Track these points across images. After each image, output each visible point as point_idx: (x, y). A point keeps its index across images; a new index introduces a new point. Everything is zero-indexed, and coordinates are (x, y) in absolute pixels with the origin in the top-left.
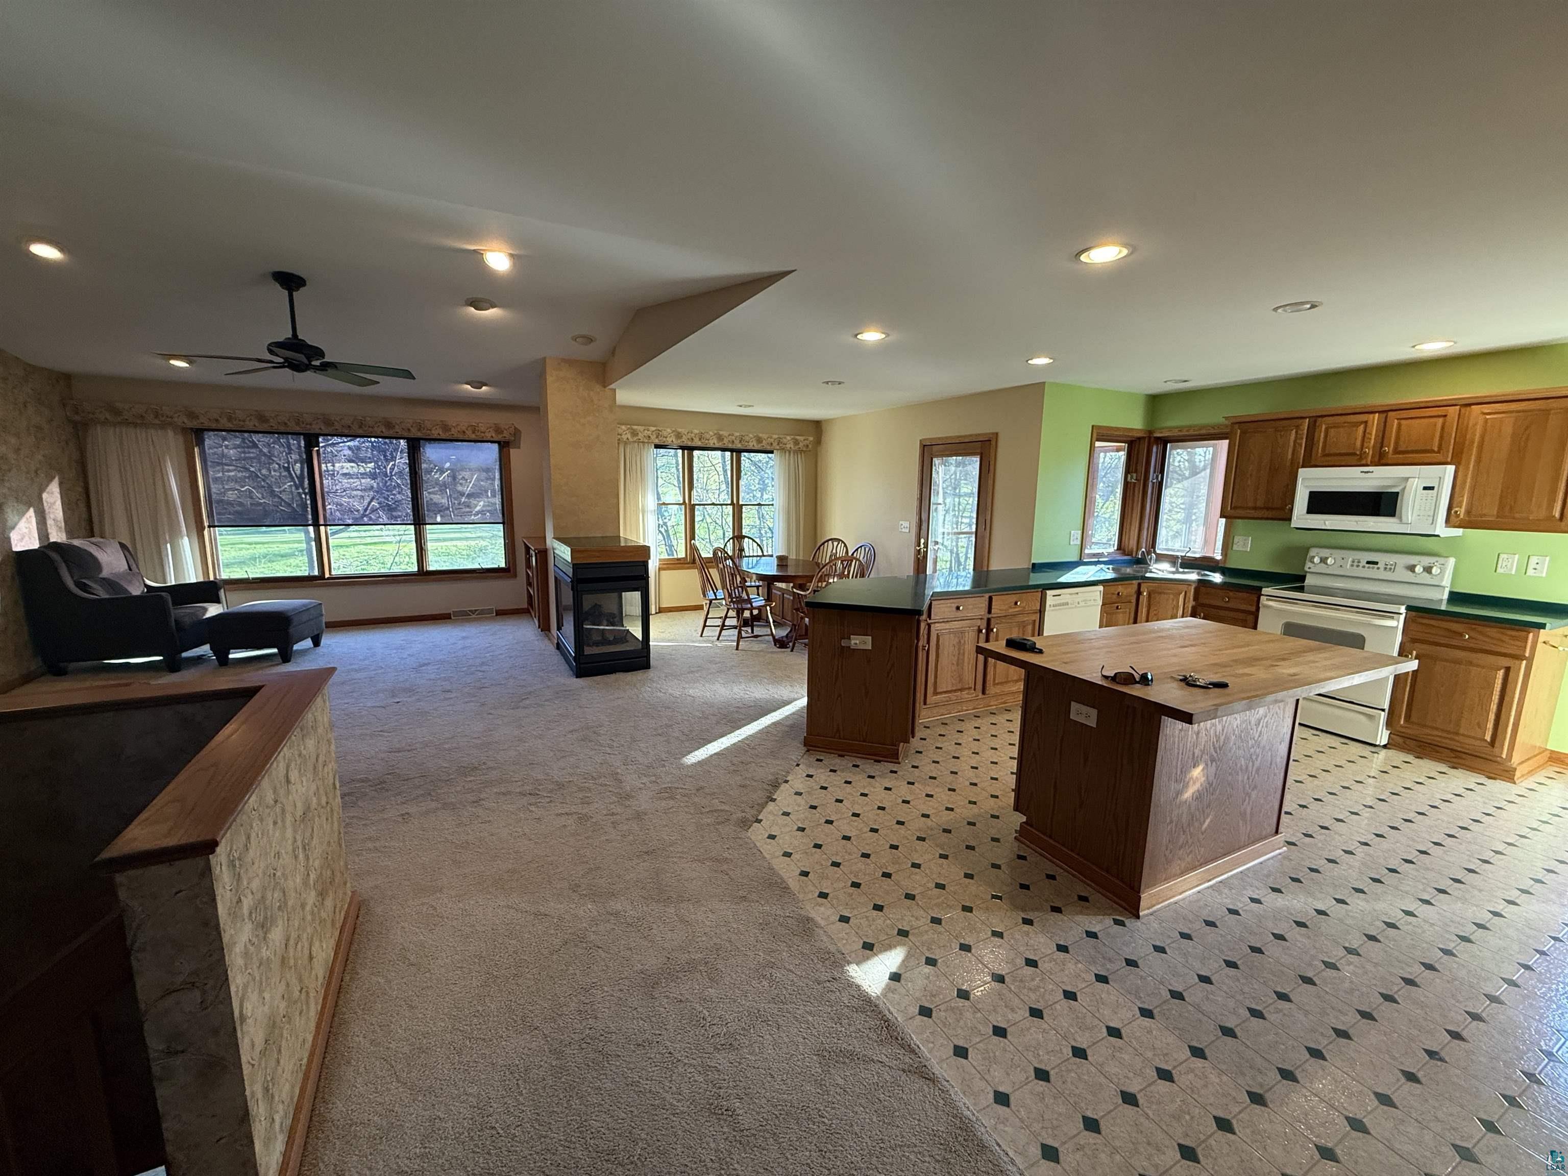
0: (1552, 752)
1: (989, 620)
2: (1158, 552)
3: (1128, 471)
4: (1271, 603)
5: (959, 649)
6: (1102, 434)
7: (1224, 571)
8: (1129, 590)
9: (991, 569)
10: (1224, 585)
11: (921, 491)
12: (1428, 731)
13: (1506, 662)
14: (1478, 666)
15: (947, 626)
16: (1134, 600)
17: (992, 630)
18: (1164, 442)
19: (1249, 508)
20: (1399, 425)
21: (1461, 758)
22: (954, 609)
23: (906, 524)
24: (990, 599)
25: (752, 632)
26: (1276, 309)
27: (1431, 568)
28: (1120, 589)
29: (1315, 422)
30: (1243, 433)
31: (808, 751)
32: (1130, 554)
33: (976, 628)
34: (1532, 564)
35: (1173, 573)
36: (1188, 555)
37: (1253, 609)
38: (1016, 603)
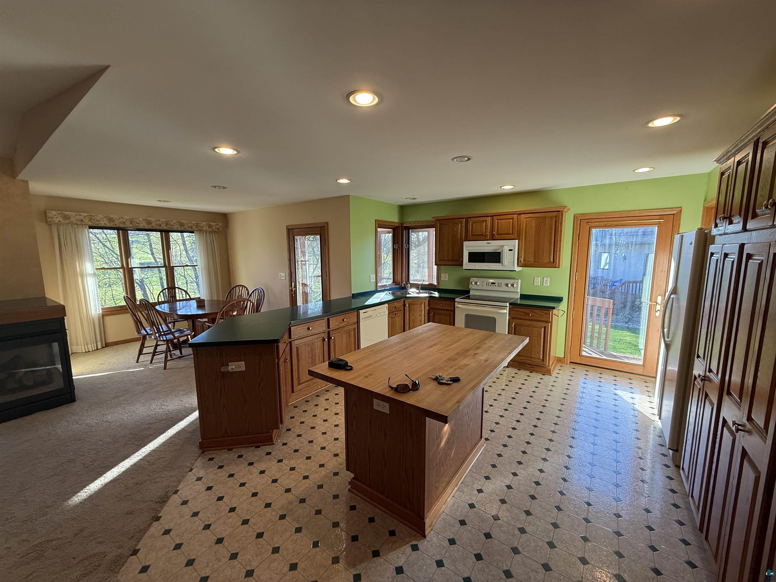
0: (558, 358)
1: (329, 332)
2: (411, 282)
3: (394, 243)
4: (459, 306)
5: (312, 354)
6: (380, 224)
7: (439, 291)
8: (400, 304)
9: (332, 299)
10: (440, 298)
11: (290, 255)
12: (521, 358)
13: (544, 324)
14: (535, 327)
15: (303, 341)
16: (403, 309)
17: (331, 338)
18: (408, 229)
19: (446, 260)
20: (498, 222)
21: (532, 367)
22: (306, 330)
23: (283, 274)
24: (328, 319)
25: (181, 353)
26: (453, 159)
27: (513, 284)
28: (396, 304)
29: (468, 220)
30: (441, 225)
31: (203, 453)
32: (398, 284)
33: (321, 339)
34: (545, 281)
35: (418, 293)
36: (423, 283)
37: (453, 309)
38: (343, 320)
